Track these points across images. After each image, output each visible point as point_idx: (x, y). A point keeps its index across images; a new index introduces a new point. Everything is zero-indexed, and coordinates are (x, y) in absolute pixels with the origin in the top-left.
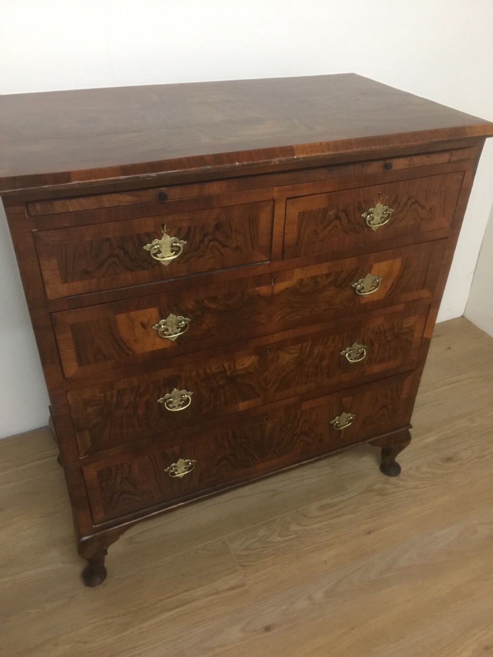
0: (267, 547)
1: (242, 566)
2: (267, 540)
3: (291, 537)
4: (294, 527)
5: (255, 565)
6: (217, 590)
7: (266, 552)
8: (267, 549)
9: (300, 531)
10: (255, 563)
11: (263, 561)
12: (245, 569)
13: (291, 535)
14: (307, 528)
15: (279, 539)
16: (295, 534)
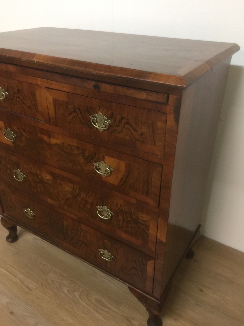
0: (58, 288)
1: (42, 284)
2: (62, 287)
3: (70, 296)
4: (77, 294)
5: (45, 289)
6: (24, 282)
7: (54, 289)
8: (57, 289)
9: (76, 298)
10: (46, 288)
11: (49, 291)
12: (40, 287)
13: (71, 295)
14: (80, 300)
15: (66, 291)
16: (73, 297)
